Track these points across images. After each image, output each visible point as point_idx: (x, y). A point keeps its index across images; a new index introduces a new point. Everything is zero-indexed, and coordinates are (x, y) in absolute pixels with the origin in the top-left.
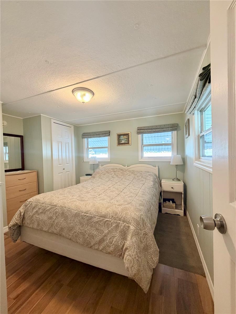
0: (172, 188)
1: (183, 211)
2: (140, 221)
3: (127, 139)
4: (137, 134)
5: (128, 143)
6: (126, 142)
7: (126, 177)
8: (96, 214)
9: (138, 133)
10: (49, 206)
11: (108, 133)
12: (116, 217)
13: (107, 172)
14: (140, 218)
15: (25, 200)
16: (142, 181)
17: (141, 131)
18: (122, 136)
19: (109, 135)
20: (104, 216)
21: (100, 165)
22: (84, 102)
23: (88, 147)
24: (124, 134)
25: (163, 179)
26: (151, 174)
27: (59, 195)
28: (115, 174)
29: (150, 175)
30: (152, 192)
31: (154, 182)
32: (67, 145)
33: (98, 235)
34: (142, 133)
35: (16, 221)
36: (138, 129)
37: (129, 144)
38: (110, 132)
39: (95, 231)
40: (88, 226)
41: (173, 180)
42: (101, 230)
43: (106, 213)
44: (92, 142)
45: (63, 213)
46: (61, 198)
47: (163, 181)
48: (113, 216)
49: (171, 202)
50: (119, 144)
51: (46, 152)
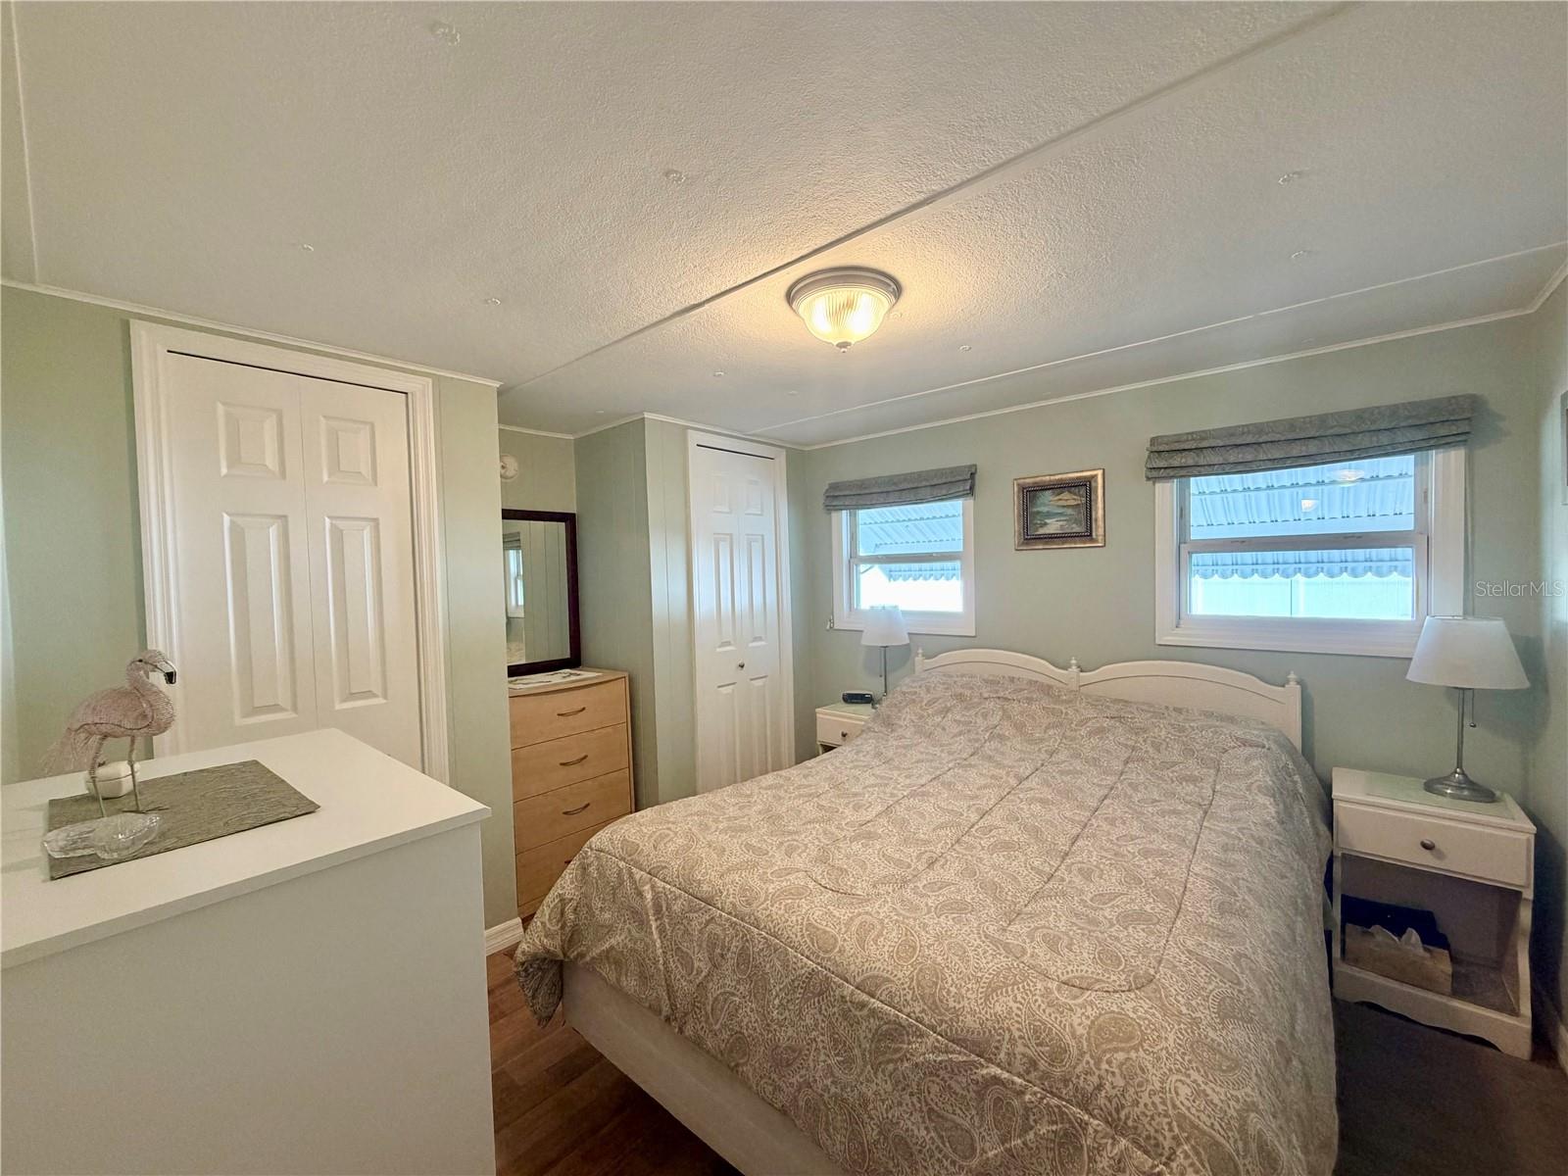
0: (1426, 846)
1: (1525, 1025)
2: (1240, 1162)
3: (1083, 510)
4: (1148, 479)
5: (1088, 535)
6: (1077, 529)
7: (1073, 739)
8: (923, 1011)
9: (1155, 474)
10: (678, 892)
11: (961, 482)
12: (1057, 1072)
13: (960, 697)
14: (1243, 1130)
15: (583, 805)
16: (1193, 780)
17: (1177, 461)
18: (1047, 497)
19: (972, 488)
20: (974, 1043)
21: (920, 651)
22: (849, 341)
23: (853, 554)
24: (1061, 479)
25: (1344, 766)
26: (1254, 735)
27: (724, 831)
28: (1006, 716)
29: (1245, 743)
30: (1283, 877)
31: (1283, 794)
32: (756, 547)
33: (938, 1155)
34: (1184, 472)
35: (546, 937)
36: (1155, 449)
37: (1092, 540)
38: (973, 475)
39: (917, 1116)
40: (880, 1075)
41: (1429, 787)
42: (957, 1126)
43: (989, 1023)
44: (876, 527)
45: (743, 953)
46: (734, 860)
47: (1347, 789)
48: (1033, 1064)
49: (1413, 936)
50: (1031, 537)
51: (665, 590)
